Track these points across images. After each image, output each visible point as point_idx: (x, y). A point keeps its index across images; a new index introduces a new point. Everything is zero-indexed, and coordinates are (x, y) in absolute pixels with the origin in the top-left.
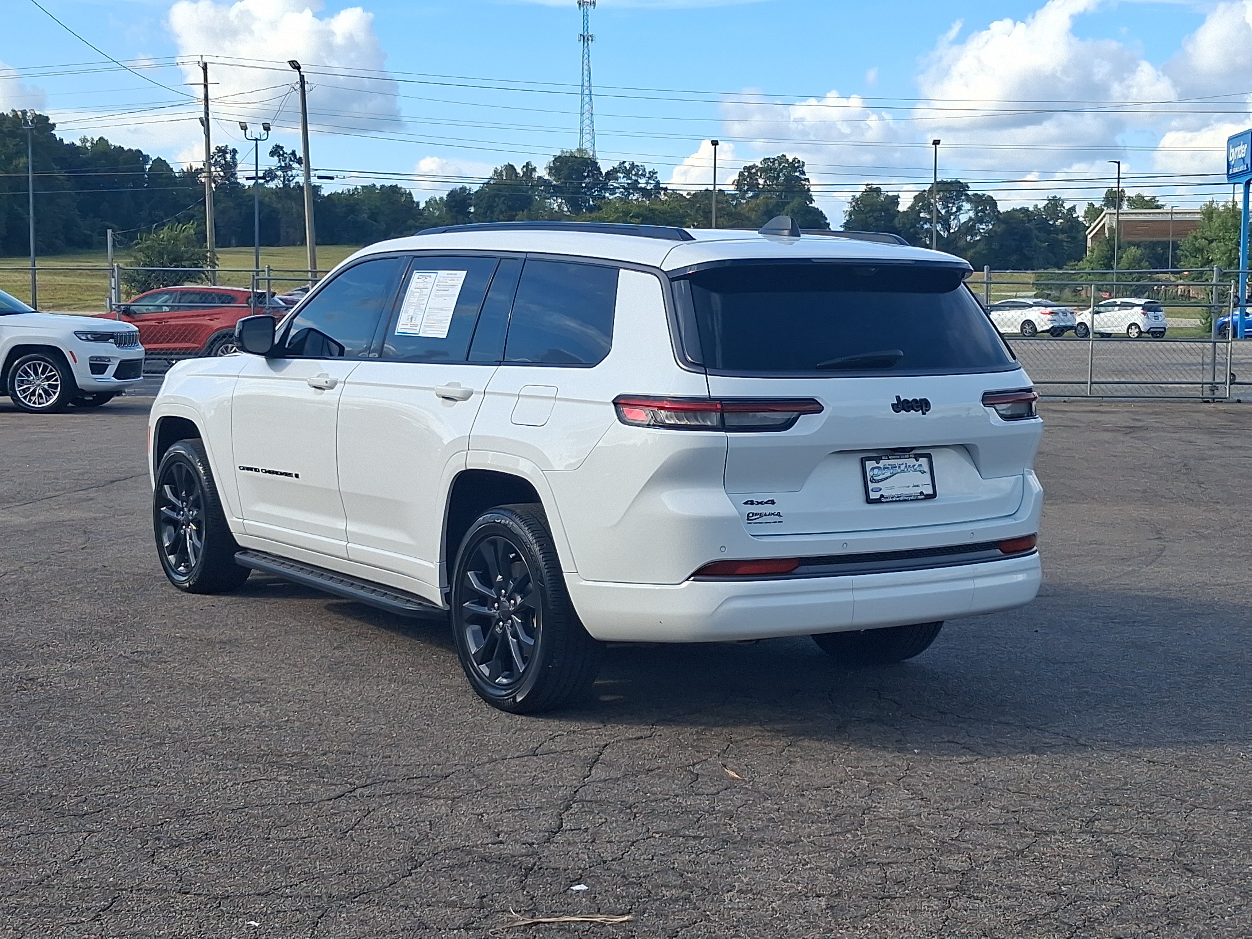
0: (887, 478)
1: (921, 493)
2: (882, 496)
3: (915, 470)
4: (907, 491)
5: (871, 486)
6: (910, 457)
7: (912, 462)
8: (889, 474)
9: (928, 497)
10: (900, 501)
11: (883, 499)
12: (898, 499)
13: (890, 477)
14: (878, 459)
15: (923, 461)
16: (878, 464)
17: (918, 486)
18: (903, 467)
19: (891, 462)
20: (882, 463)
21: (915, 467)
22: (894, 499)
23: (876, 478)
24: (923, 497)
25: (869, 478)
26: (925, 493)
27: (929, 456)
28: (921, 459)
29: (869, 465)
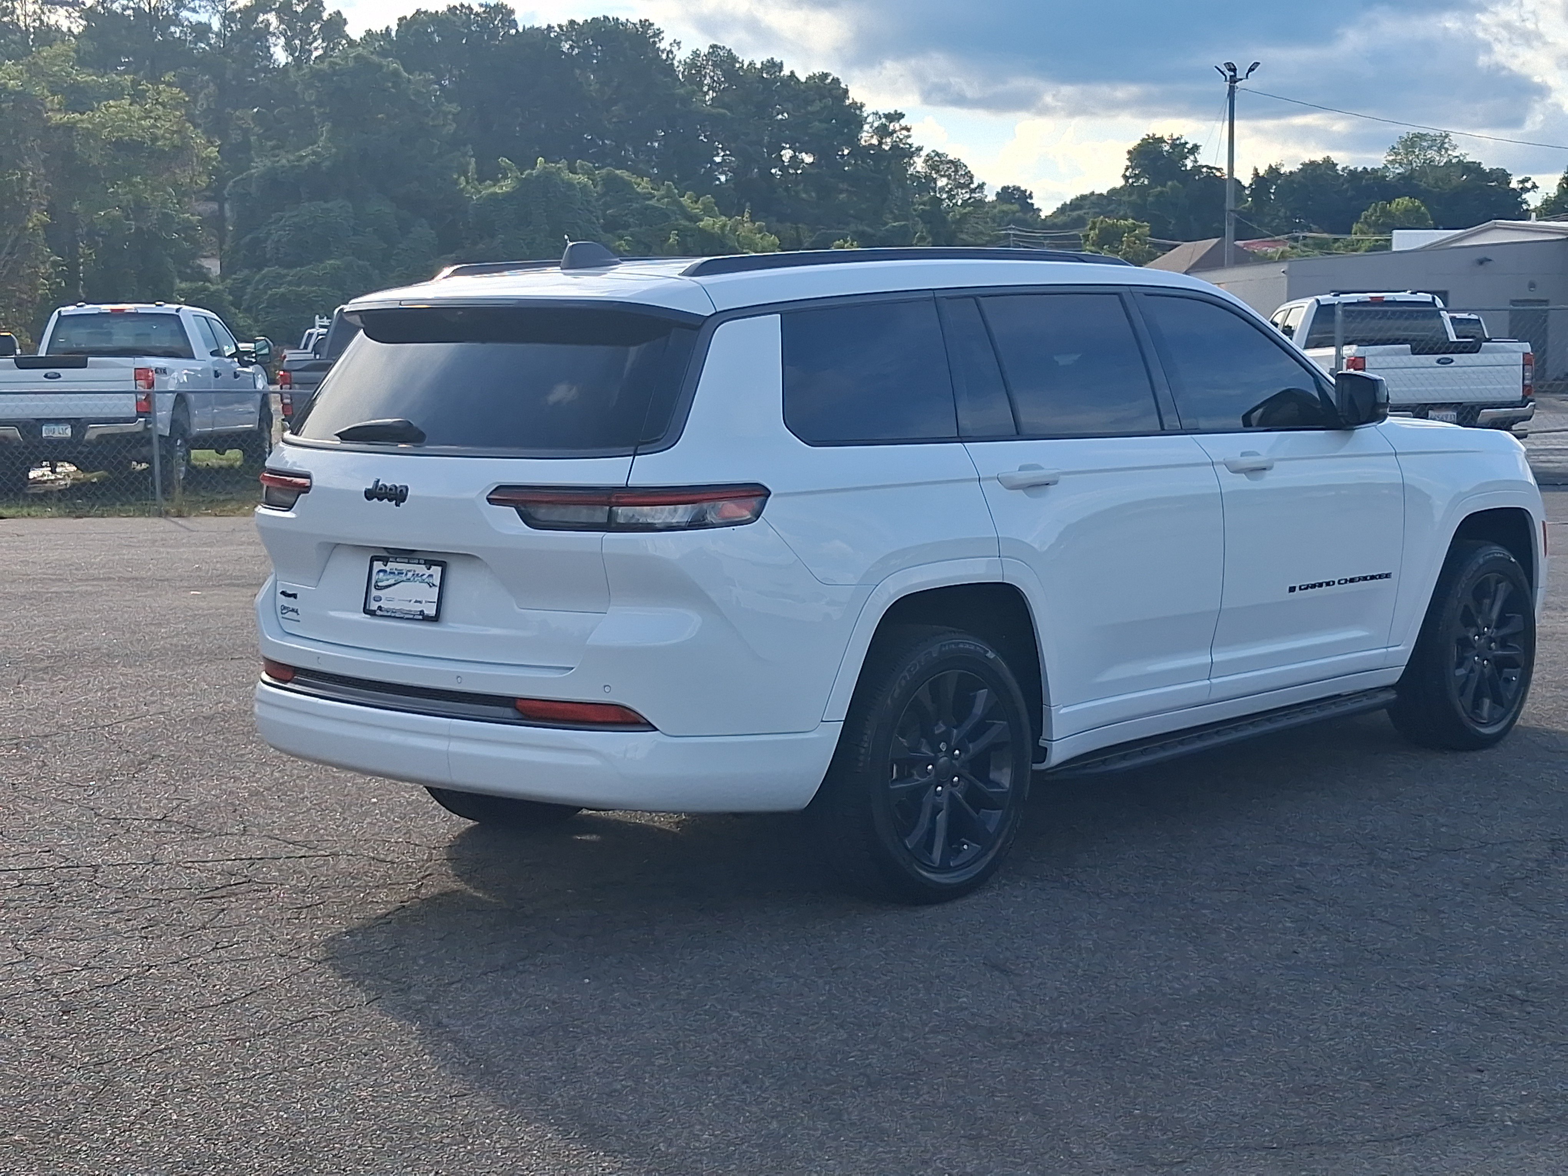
0: (390, 586)
1: (422, 611)
2: (380, 608)
3: (423, 581)
4: (407, 607)
5: (374, 593)
6: (419, 564)
7: (421, 569)
8: (392, 581)
9: (426, 619)
10: (394, 617)
11: (379, 613)
12: (393, 615)
13: (394, 584)
14: (385, 560)
15: (436, 571)
16: (386, 565)
17: (420, 602)
18: (410, 575)
19: (400, 566)
20: (391, 566)
21: (424, 577)
22: (389, 614)
23: (380, 584)
24: (421, 617)
25: (373, 582)
26: (426, 612)
27: (443, 565)
28: (433, 567)
29: (378, 565)
